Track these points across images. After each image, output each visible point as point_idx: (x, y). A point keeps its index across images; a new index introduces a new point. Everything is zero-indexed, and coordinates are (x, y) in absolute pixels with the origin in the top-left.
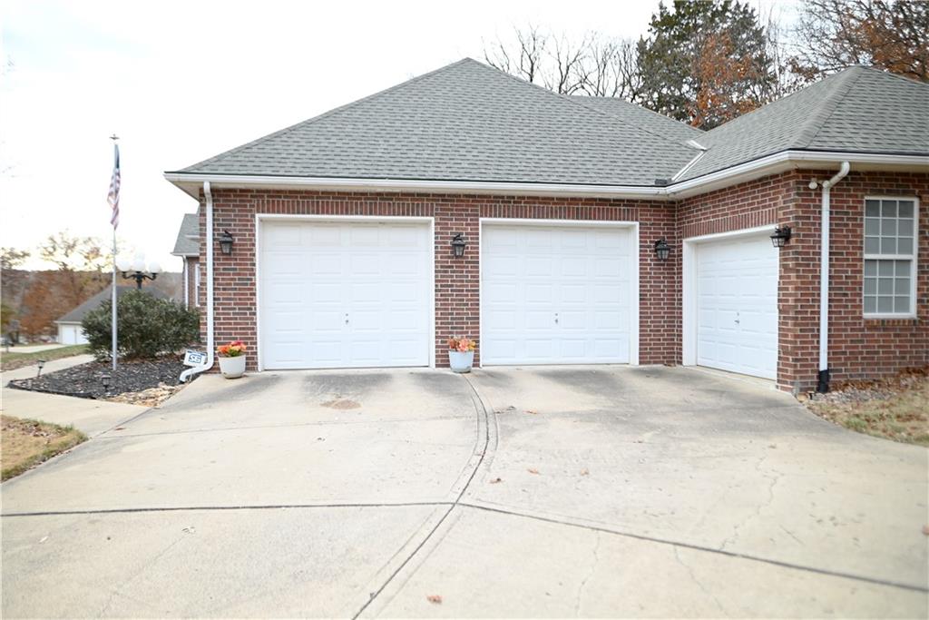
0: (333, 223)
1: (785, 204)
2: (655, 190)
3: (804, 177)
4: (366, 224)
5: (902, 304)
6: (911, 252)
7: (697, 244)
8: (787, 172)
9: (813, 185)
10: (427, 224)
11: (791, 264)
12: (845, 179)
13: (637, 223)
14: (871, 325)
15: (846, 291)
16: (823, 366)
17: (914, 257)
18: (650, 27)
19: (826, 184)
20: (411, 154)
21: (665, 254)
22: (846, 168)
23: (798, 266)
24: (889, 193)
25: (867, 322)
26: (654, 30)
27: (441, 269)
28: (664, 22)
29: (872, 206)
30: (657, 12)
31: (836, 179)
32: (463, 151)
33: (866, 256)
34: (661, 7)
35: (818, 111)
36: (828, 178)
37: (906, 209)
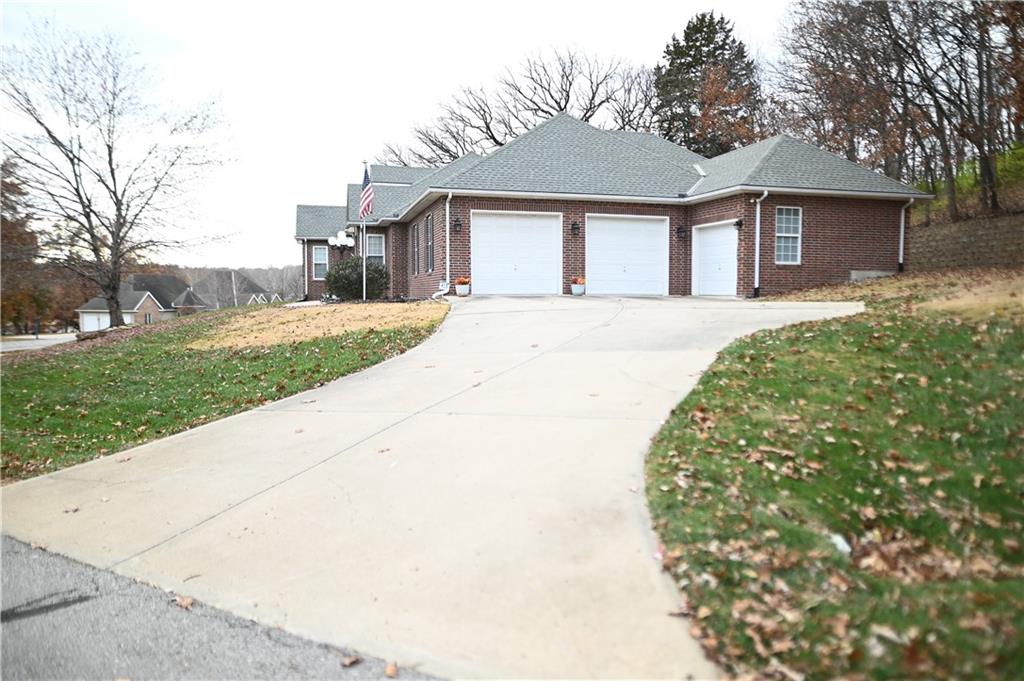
0: (508, 215)
1: (740, 209)
2: (678, 200)
3: (748, 197)
4: (525, 216)
5: (794, 258)
6: (797, 232)
7: (700, 229)
8: (741, 194)
9: (752, 201)
10: (557, 216)
11: (742, 238)
12: (767, 198)
13: (668, 218)
14: (780, 267)
15: (767, 251)
16: (757, 286)
17: (799, 235)
18: (665, 54)
19: (758, 200)
20: (549, 178)
21: (683, 235)
22: (766, 193)
23: (746, 240)
24: (788, 205)
25: (777, 266)
26: (668, 57)
27: (566, 241)
28: (675, 52)
29: (780, 211)
30: (671, 42)
31: (762, 198)
32: (575, 177)
33: (778, 235)
34: (674, 40)
35: (757, 164)
36: (759, 198)
37: (796, 213)
